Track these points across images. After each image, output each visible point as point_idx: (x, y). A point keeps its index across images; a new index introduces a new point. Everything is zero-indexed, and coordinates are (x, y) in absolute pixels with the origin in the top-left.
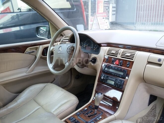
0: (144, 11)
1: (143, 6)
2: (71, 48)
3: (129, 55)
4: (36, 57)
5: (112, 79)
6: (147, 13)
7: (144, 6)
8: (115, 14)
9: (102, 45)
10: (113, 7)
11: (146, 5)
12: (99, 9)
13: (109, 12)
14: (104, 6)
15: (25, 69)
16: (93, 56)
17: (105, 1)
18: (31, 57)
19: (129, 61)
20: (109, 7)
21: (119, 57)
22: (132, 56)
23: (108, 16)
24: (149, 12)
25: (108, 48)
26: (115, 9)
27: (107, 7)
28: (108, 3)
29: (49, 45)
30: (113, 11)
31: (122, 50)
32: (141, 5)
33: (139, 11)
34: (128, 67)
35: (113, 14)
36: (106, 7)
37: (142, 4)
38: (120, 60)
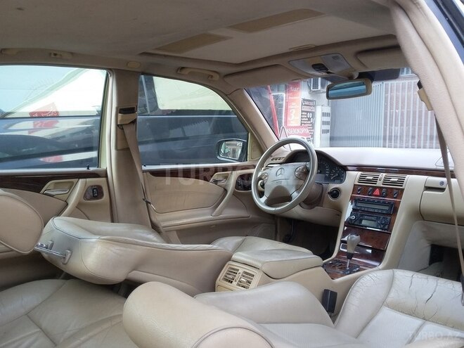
0: (402, 125)
1: (400, 114)
2: (303, 169)
3: (396, 180)
4: (226, 191)
5: (370, 218)
6: (411, 130)
7: (402, 114)
8: (327, 131)
9: (349, 168)
10: (324, 114)
11: (408, 112)
12: (289, 119)
13: (313, 125)
14: (302, 111)
15: (207, 211)
16: (333, 186)
17: (304, 100)
18: (216, 190)
19: (396, 189)
20: (313, 114)
21: (379, 184)
22: (401, 182)
23: (312, 136)
24: (415, 128)
25: (359, 173)
26: (328, 119)
27: (310, 112)
28: (311, 104)
29: (254, 171)
30: (324, 123)
31: (384, 174)
32: (394, 111)
33: (391, 125)
34: (395, 198)
35: (324, 132)
36: (307, 112)
37: (397, 108)
38: (381, 188)
